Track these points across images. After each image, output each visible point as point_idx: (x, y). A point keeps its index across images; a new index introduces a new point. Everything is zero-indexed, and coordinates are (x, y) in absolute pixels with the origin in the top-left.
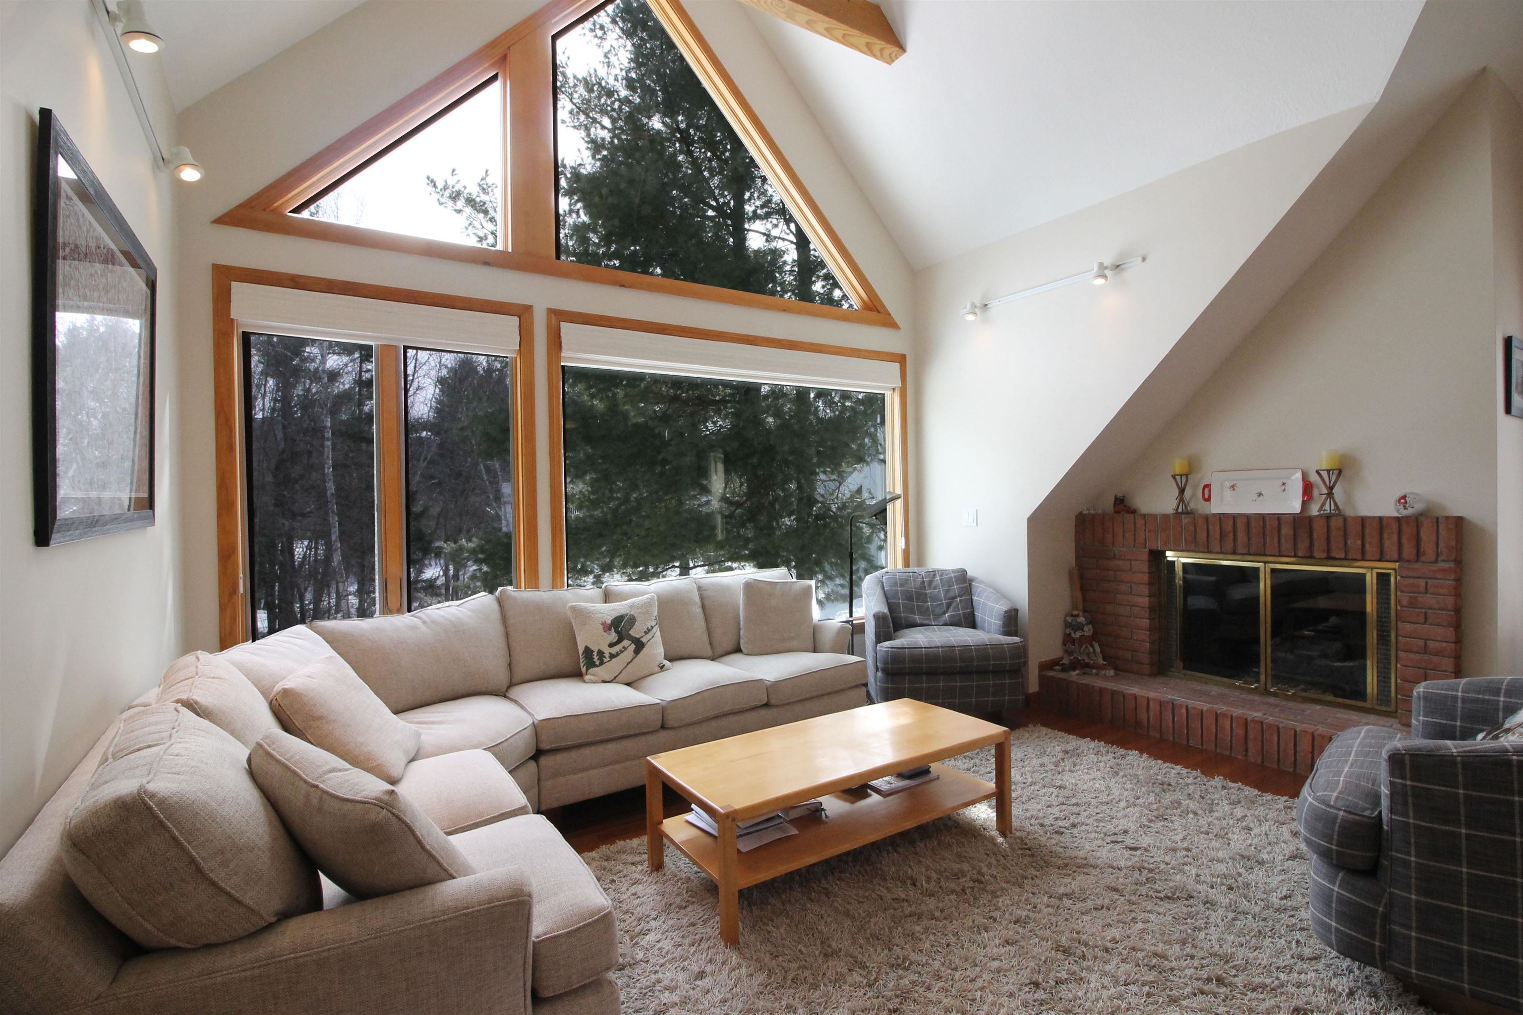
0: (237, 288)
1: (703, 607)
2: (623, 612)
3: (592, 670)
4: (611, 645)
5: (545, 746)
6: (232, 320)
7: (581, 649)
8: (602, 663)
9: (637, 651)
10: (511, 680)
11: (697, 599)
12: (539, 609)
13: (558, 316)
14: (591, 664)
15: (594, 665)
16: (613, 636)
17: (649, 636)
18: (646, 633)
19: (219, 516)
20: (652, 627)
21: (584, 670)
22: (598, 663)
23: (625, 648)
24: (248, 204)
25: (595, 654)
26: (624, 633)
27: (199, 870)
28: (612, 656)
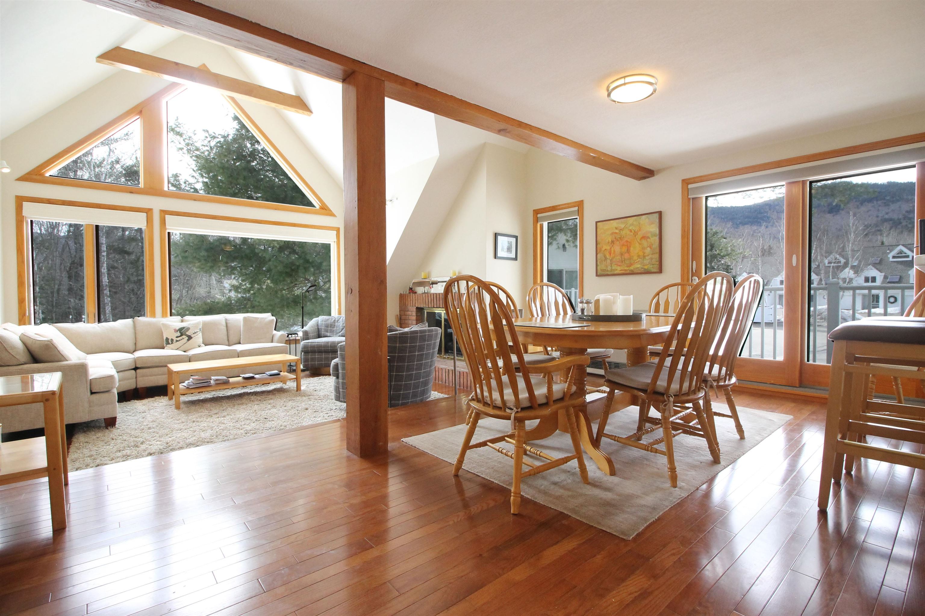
0: (25, 204)
1: (227, 326)
2: (185, 326)
3: (168, 345)
4: (177, 337)
5: (138, 366)
6: (24, 216)
7: (165, 338)
8: (172, 343)
9: (188, 340)
10: (135, 348)
11: (224, 323)
12: (149, 324)
13: (164, 213)
14: (168, 343)
15: (169, 344)
16: (178, 334)
17: (195, 335)
18: (194, 334)
19: (18, 287)
20: (197, 332)
21: (165, 345)
22: (170, 343)
23: (183, 338)
24: (29, 173)
25: (170, 340)
26: (183, 333)
27: (6, 349)
28: (177, 341)
